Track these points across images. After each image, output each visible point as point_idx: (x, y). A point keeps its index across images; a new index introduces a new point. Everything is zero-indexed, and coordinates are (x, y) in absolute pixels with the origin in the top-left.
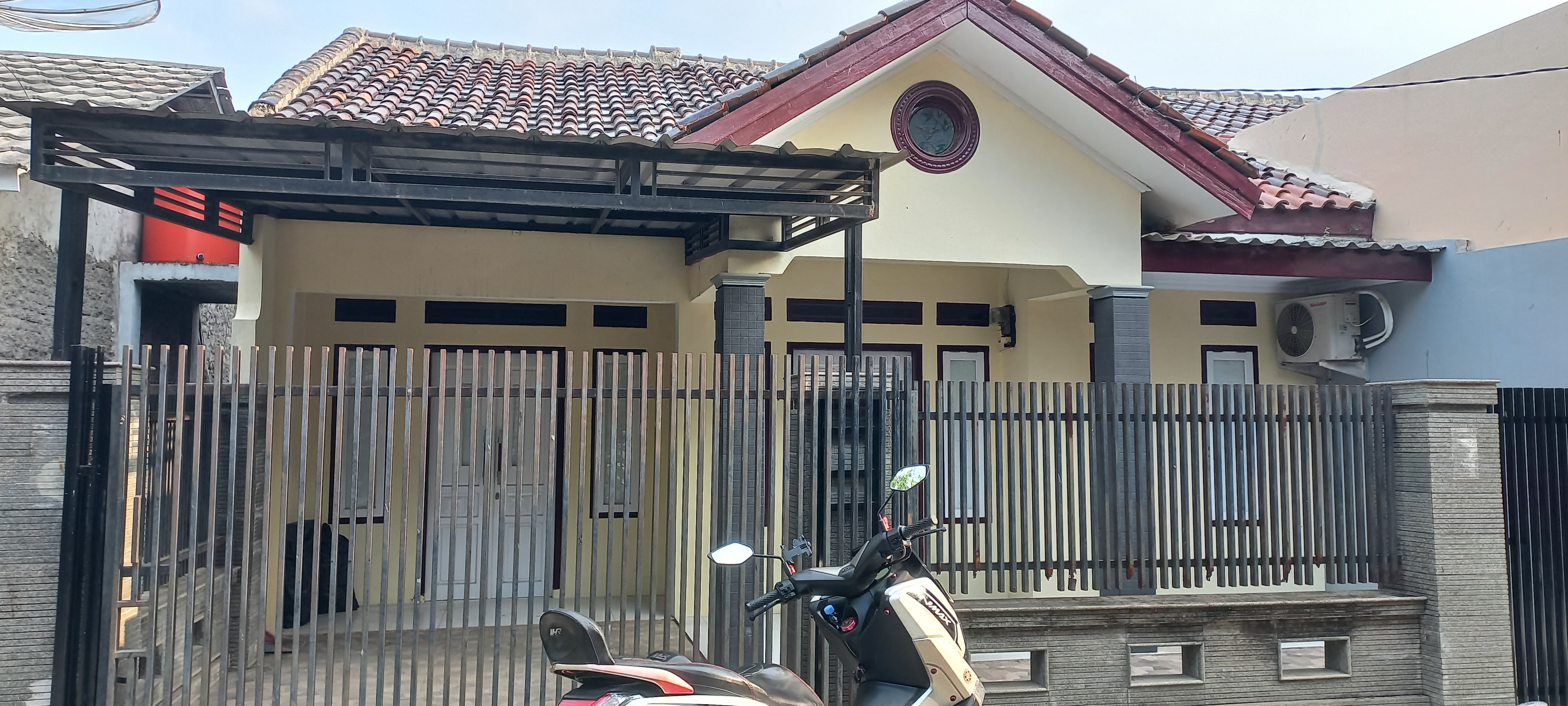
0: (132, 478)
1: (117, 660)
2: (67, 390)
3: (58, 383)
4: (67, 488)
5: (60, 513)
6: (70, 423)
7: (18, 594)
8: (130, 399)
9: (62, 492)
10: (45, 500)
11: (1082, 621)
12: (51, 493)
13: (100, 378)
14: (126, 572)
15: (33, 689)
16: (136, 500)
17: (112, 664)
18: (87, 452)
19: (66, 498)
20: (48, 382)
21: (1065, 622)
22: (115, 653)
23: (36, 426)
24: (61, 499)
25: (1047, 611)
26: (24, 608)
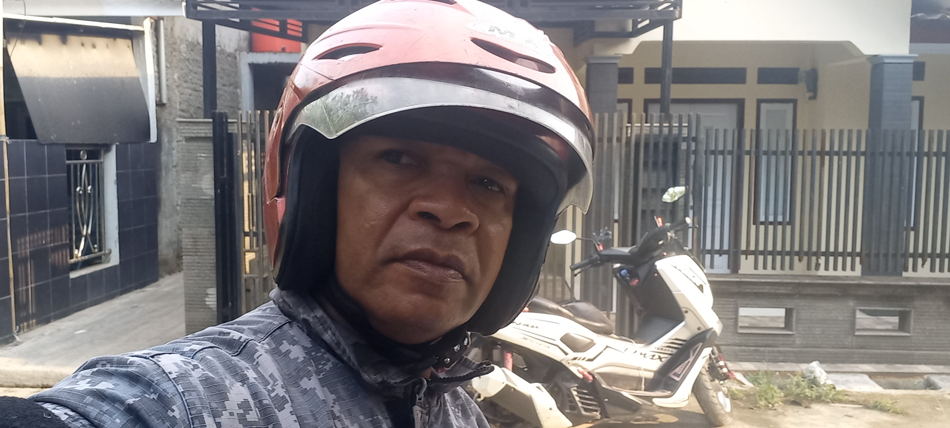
0: (246, 185)
1: (246, 280)
2: (211, 135)
3: (206, 131)
4: (216, 189)
5: (213, 202)
6: (214, 154)
7: (198, 244)
8: (242, 140)
9: (213, 191)
10: (205, 195)
11: (821, 291)
12: (209, 191)
13: (227, 129)
14: (246, 234)
15: (209, 292)
16: (248, 196)
17: (243, 281)
18: (224, 169)
19: (216, 194)
20: (203, 131)
21: (809, 291)
22: (244, 276)
23: (199, 155)
24: (213, 194)
25: (796, 283)
26: (201, 250)
